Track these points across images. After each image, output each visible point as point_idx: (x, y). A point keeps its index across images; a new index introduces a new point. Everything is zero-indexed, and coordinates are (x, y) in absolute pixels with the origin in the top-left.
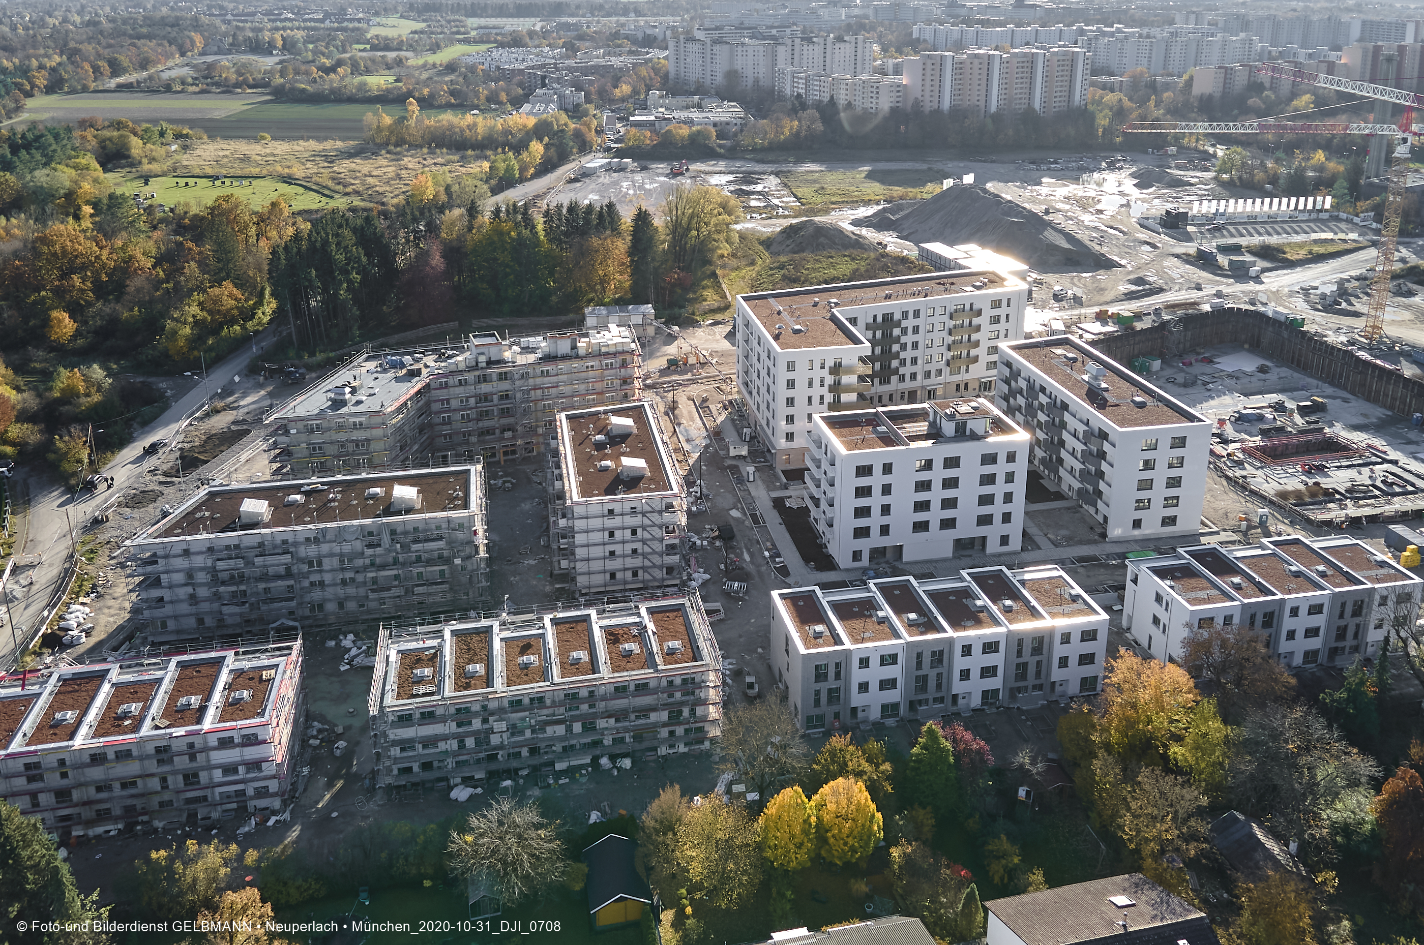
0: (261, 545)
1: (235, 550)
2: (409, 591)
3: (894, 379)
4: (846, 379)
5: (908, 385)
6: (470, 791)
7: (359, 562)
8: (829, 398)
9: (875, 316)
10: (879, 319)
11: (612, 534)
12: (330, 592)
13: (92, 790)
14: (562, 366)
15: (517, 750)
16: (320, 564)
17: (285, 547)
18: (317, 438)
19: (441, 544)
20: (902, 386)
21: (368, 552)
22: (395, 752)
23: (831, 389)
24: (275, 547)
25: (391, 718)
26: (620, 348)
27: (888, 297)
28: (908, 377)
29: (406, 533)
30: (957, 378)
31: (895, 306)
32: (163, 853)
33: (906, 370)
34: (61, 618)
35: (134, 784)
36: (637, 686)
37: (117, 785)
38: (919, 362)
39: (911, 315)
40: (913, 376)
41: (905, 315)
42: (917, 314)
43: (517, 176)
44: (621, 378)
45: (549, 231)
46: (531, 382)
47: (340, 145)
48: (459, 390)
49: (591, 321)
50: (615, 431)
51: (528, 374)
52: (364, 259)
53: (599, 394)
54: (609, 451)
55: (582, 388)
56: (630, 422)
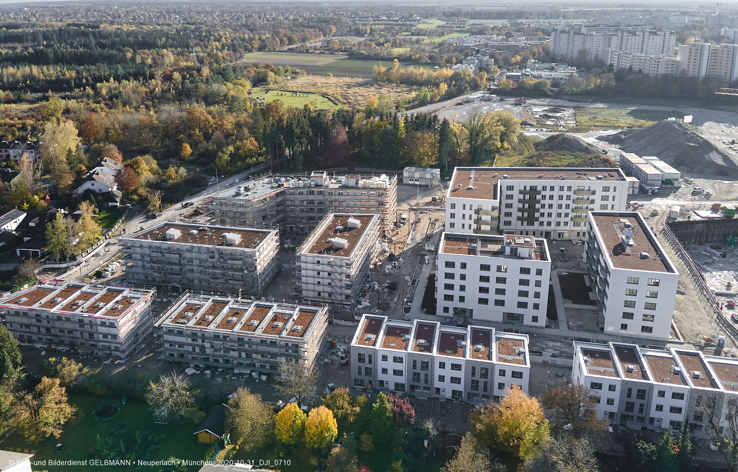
0: (169, 248)
1: (159, 249)
2: (227, 281)
3: (536, 223)
4: (484, 217)
5: (545, 228)
6: (195, 371)
7: (207, 264)
8: (474, 226)
9: (525, 187)
10: (528, 189)
11: (319, 273)
12: (196, 275)
13: (58, 331)
14: (348, 191)
15: (217, 358)
16: (192, 262)
17: (179, 252)
18: (224, 208)
19: (240, 262)
20: (541, 228)
21: (210, 260)
22: (167, 345)
23: (476, 222)
24: (174, 250)
25: (165, 330)
26: (379, 186)
27: (540, 178)
28: (545, 224)
29: (226, 254)
30: (577, 229)
31: (539, 184)
32: (54, 359)
33: (545, 219)
34: (108, 266)
35: (72, 332)
36: (271, 342)
37: (66, 332)
38: (553, 216)
39: (548, 188)
40: (549, 224)
41: (544, 188)
42: (552, 188)
43: (429, 100)
44: (379, 202)
45: (406, 127)
46: (333, 197)
47: (360, 80)
48: (299, 196)
49: (406, 174)
50: (349, 225)
51: (332, 193)
52: (311, 133)
53: (367, 208)
54: (338, 234)
55: (358, 204)
56: (357, 222)
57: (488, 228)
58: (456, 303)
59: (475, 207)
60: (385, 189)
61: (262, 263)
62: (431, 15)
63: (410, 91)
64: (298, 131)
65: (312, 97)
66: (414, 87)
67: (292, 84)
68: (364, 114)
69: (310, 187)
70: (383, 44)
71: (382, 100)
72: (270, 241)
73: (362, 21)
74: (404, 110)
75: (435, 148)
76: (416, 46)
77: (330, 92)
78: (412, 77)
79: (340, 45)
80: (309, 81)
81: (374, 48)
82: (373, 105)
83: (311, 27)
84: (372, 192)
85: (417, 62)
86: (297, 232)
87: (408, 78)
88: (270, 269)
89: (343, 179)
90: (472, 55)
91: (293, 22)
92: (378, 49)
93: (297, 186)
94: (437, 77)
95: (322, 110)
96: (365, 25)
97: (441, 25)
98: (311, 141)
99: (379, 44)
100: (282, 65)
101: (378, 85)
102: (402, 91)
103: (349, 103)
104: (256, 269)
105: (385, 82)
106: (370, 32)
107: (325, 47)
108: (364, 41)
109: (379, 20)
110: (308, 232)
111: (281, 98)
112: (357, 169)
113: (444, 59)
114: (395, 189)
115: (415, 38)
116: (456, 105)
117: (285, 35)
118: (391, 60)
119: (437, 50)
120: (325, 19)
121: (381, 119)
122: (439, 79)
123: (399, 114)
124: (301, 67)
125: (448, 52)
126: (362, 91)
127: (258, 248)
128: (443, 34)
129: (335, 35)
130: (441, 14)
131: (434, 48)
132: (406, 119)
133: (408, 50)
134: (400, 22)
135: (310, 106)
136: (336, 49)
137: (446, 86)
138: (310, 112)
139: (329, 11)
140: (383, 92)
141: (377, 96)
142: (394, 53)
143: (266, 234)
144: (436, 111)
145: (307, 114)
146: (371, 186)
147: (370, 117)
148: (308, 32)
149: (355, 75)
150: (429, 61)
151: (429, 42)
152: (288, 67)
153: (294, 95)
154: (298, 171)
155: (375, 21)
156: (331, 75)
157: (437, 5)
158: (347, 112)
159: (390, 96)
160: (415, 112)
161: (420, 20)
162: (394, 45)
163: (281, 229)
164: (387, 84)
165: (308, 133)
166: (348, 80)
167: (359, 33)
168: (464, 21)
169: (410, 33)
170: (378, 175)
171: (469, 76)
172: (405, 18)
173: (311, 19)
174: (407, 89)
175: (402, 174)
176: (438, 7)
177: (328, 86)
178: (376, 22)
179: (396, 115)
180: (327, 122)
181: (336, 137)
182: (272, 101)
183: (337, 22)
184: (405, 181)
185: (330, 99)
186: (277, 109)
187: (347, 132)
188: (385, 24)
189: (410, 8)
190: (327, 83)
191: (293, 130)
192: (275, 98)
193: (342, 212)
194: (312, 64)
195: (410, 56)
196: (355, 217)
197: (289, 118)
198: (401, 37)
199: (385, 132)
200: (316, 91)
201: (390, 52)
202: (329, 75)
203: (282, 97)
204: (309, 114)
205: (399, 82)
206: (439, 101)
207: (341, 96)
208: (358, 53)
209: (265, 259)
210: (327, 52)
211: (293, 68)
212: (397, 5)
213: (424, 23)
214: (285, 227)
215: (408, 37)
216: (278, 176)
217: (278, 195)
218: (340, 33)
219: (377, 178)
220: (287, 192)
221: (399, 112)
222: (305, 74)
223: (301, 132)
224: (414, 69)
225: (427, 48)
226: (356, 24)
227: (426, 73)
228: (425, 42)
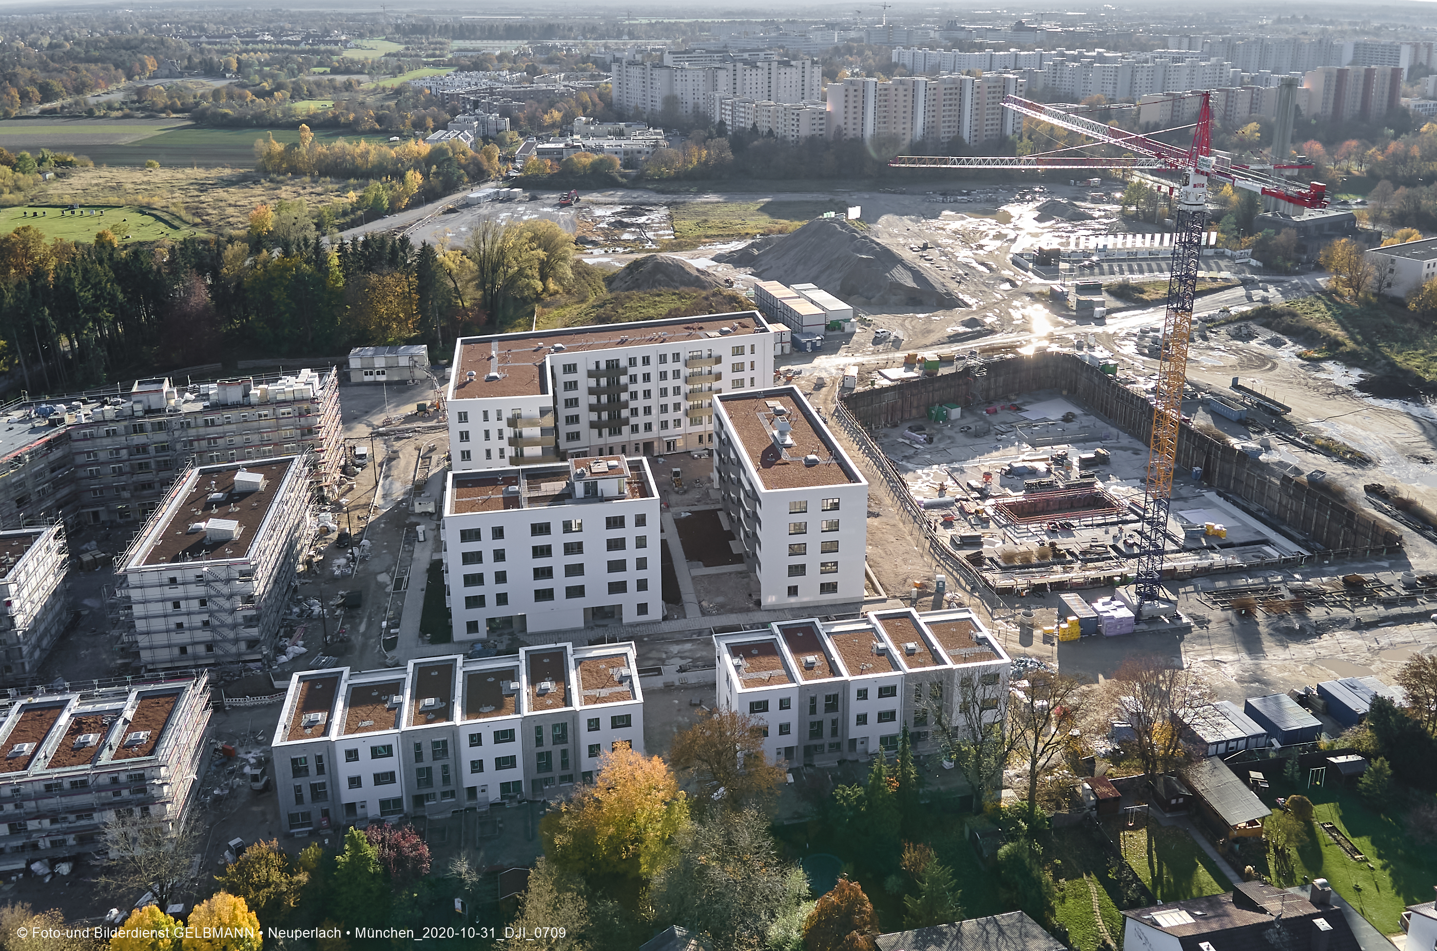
4: (527, 432)
5: (642, 436)
8: (510, 451)
9: (597, 363)
10: (603, 366)
11: (177, 605)
20: (635, 437)
23: (512, 442)
27: (622, 342)
28: (641, 428)
30: (698, 429)
31: (621, 354)
33: (641, 420)
36: (73, 784)
38: (654, 411)
39: (639, 361)
40: (648, 427)
41: (632, 362)
42: (646, 361)
43: (386, 206)
44: (302, 428)
45: (344, 265)
46: (192, 432)
47: (227, 172)
48: (107, 441)
49: (354, 363)
50: (238, 489)
51: (188, 423)
52: (120, 296)
53: (275, 444)
54: (215, 511)
55: (255, 438)
56: (258, 479)
57: (537, 451)
58: (492, 610)
59: (507, 414)
60: (313, 400)
61: (28, 607)
62: (371, 32)
63: (343, 190)
64: (87, 295)
65: (112, 217)
66: (352, 181)
67: (59, 190)
68: (246, 246)
69: (132, 416)
70: (270, 94)
71: (284, 213)
72: (42, 553)
73: (215, 43)
74: (336, 230)
75: (411, 304)
76: (346, 95)
77: (158, 202)
78: (345, 160)
79: (171, 98)
80: (101, 181)
81: (252, 101)
82: (263, 225)
83: (96, 61)
84: (283, 410)
85: (351, 130)
86: (112, 522)
87: (336, 165)
88: (50, 617)
89: (212, 389)
90: (464, 112)
91: (50, 52)
92: (260, 105)
93: (99, 417)
94: (399, 160)
95: (141, 244)
96: (225, 52)
97: (393, 51)
98: (122, 314)
99: (261, 94)
100: (28, 149)
101: (271, 181)
102: (326, 192)
103: (208, 223)
104: (13, 625)
105: (284, 174)
106: (238, 68)
107: (133, 102)
108: (227, 87)
109: (256, 43)
110: (138, 516)
111: (34, 224)
112: (242, 364)
113: (408, 122)
114: (335, 398)
115: (340, 79)
116: (444, 213)
117: (32, 81)
118: (294, 126)
119: (392, 103)
120: (128, 41)
121: (287, 253)
122: (403, 163)
123: (325, 240)
124: (78, 150)
125: (415, 107)
126: (235, 195)
127: (11, 574)
128: (400, 70)
129: (154, 76)
130: (389, 30)
131: (385, 99)
132: (341, 248)
133: (329, 104)
134: (303, 46)
135: (111, 235)
136: (161, 105)
137: (419, 176)
138: (114, 249)
139: (136, 24)
140: (283, 195)
141: (272, 204)
142: (298, 111)
143: (29, 540)
144: (404, 228)
145: (105, 256)
146: (280, 397)
147: (259, 252)
148: (87, 71)
149: (214, 161)
150: (377, 127)
151: (372, 86)
152: (46, 152)
153: (68, 213)
154: (98, 384)
155: (247, 43)
156: (157, 164)
157: (381, 10)
158: (205, 242)
159: (301, 203)
160: (361, 232)
161: (346, 41)
162: (297, 94)
163: (70, 521)
164: (291, 179)
165: (113, 298)
166: (199, 173)
167: (211, 70)
168: (441, 43)
169: (328, 70)
170: (294, 372)
171: (464, 153)
172: (314, 36)
173: (94, 44)
174: (336, 186)
175: (347, 363)
176: (384, 14)
177: (151, 188)
178: (250, 46)
179: (318, 242)
180: (159, 270)
181: (185, 301)
182: (11, 232)
183: (158, 48)
184: (355, 378)
185: (158, 218)
186: (26, 248)
187: (209, 287)
188: (270, 51)
189: (323, 16)
190: (149, 183)
191: (74, 293)
192: (20, 224)
193: (219, 462)
194: (105, 142)
195: (335, 117)
196: (251, 468)
197: (59, 266)
198: (311, 78)
199: (299, 278)
200: (123, 201)
201: (290, 109)
202: (150, 165)
203: (36, 220)
204: (111, 255)
205: (316, 173)
206: (408, 207)
207: (186, 208)
208: (215, 114)
209: (36, 597)
210: (139, 114)
211: (58, 154)
212: (293, 10)
213: (357, 47)
214: (78, 516)
215: (326, 78)
216: (47, 403)
217: (50, 445)
218: (167, 72)
219: (291, 379)
220: (74, 435)
221: (324, 235)
222: (91, 164)
223: (94, 295)
224: (347, 145)
225: (369, 100)
226: (202, 51)
227: (373, 152)
228: (364, 86)
